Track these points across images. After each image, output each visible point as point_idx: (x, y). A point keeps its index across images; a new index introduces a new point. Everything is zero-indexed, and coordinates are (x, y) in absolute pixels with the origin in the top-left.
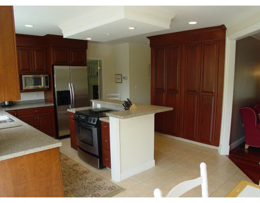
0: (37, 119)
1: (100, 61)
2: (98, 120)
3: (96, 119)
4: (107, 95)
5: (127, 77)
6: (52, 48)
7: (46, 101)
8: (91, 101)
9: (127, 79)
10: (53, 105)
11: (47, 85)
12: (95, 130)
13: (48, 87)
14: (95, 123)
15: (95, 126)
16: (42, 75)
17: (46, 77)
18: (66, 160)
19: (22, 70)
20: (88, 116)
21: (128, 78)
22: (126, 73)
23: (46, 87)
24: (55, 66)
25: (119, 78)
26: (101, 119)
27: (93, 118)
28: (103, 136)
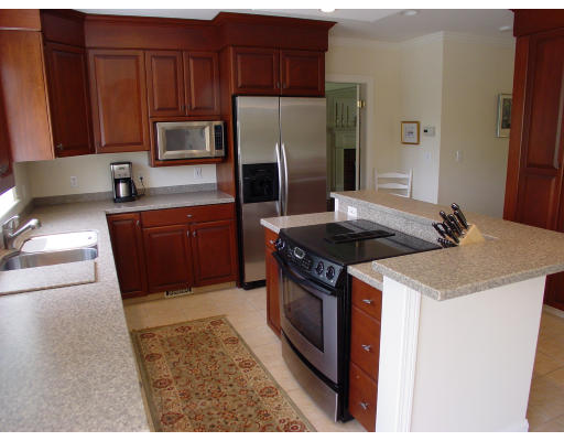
0: (190, 234)
1: (363, 87)
2: (344, 272)
3: (338, 268)
4: (378, 176)
5: (434, 128)
6: (231, 49)
7: (220, 188)
8: (332, 195)
9: (434, 134)
10: (232, 200)
11: (218, 146)
12: (331, 305)
13: (222, 153)
14: (333, 282)
15: (333, 291)
16: (205, 123)
17: (216, 127)
18: (247, 365)
19: (159, 110)
20: (313, 253)
21: (438, 132)
22: (432, 118)
23: (215, 153)
24: (239, 99)
25: (412, 132)
26: (353, 270)
27: (328, 264)
28: (358, 328)
